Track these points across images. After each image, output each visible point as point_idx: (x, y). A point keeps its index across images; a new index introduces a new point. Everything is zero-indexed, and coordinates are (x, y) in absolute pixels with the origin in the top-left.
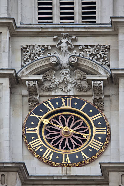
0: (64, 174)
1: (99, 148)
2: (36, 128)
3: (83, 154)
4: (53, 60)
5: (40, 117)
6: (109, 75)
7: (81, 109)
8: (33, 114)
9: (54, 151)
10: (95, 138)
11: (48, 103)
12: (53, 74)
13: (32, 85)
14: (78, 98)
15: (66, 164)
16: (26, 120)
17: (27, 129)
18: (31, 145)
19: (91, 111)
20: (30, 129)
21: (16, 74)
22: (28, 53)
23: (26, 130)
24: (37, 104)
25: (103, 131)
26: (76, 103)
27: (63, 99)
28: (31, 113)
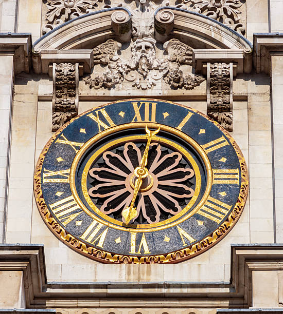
0: (133, 280)
1: (223, 217)
2: (67, 171)
3: (181, 231)
4: (118, 16)
5: (80, 145)
6: (248, 49)
7: (180, 127)
8: (62, 139)
9: (111, 225)
10: (210, 194)
11: (100, 113)
12: (114, 49)
13: (65, 73)
14: (171, 103)
15: (139, 257)
16: (46, 152)
17: (46, 172)
18: (54, 211)
19: (202, 131)
20: (53, 173)
21: (31, 47)
22: (57, 6)
23: (45, 175)
24: (73, 116)
25: (231, 177)
26: (166, 115)
27: (135, 105)
28: (59, 137)
